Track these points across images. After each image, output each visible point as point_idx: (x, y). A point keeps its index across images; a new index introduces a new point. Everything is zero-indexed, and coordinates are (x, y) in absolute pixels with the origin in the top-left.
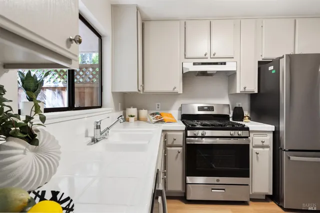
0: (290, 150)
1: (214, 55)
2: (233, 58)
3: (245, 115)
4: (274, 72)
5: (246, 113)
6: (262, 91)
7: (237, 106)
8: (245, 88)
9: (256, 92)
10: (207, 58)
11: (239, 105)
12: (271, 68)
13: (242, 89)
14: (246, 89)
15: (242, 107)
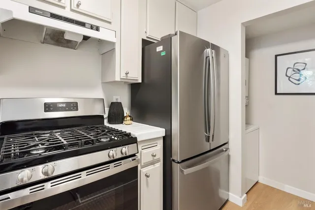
0: (183, 161)
1: (78, 6)
2: (110, 23)
3: (125, 115)
4: (163, 54)
5: (126, 112)
6: (146, 81)
7: (114, 101)
8: (127, 74)
9: (140, 81)
10: (64, 8)
11: (117, 99)
12: (160, 49)
13: (123, 75)
14: (129, 75)
15: (121, 103)
